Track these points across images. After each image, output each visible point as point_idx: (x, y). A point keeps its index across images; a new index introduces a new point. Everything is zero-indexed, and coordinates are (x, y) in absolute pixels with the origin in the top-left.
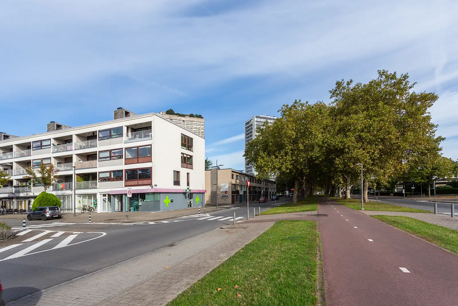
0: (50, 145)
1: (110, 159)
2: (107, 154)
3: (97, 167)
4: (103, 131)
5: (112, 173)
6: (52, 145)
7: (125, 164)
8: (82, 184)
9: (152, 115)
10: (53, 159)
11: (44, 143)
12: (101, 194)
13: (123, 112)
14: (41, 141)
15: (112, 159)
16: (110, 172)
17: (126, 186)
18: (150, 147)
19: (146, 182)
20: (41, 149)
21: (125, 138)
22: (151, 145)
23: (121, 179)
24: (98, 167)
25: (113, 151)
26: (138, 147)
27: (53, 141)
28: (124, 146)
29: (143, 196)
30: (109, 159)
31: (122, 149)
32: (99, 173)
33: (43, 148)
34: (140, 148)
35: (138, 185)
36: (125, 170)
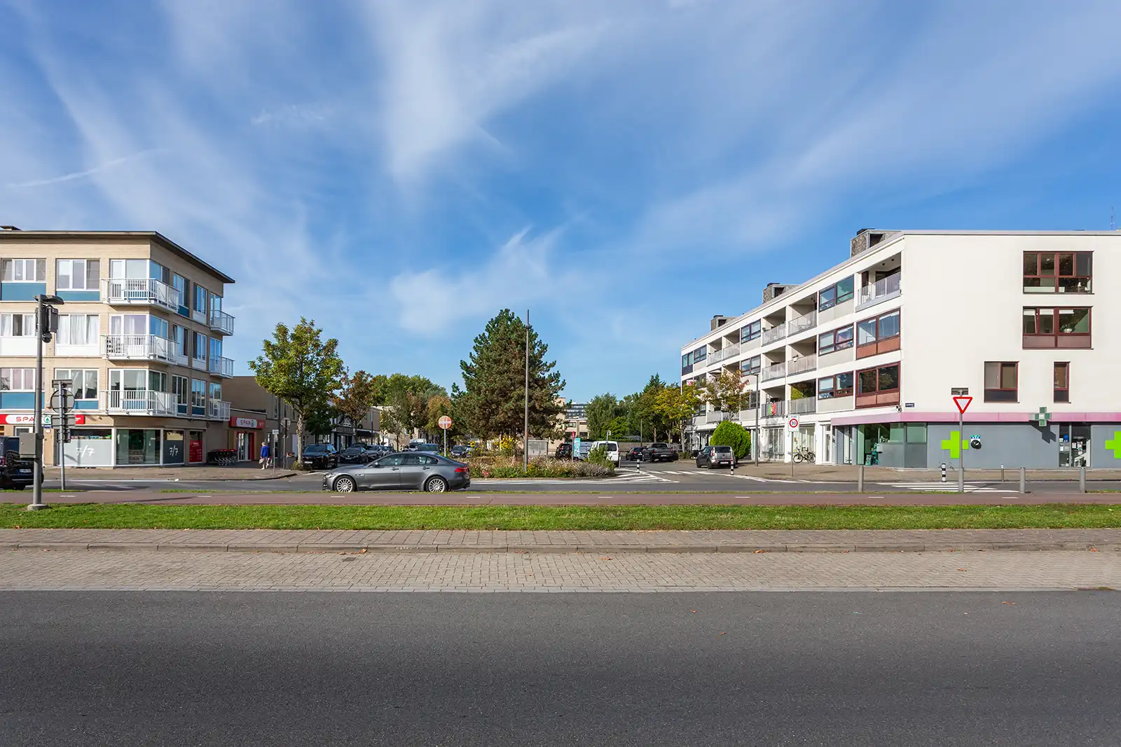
0: (760, 331)
1: (835, 350)
2: (829, 340)
3: (815, 369)
4: (827, 290)
5: (839, 379)
6: (762, 331)
7: (857, 359)
8: (797, 403)
9: (902, 237)
10: (763, 358)
11: (755, 329)
12: (823, 425)
13: (865, 238)
14: (750, 325)
15: (838, 348)
16: (834, 377)
17: (858, 407)
18: (897, 313)
19: (890, 397)
20: (751, 339)
21: (857, 299)
22: (899, 309)
23: (850, 393)
24: (817, 368)
25: (839, 332)
26: (877, 317)
27: (764, 323)
28: (855, 318)
29: (885, 429)
30: (833, 350)
31: (852, 324)
32: (820, 379)
33: (752, 337)
34: (880, 319)
35: (877, 405)
36: (857, 371)
